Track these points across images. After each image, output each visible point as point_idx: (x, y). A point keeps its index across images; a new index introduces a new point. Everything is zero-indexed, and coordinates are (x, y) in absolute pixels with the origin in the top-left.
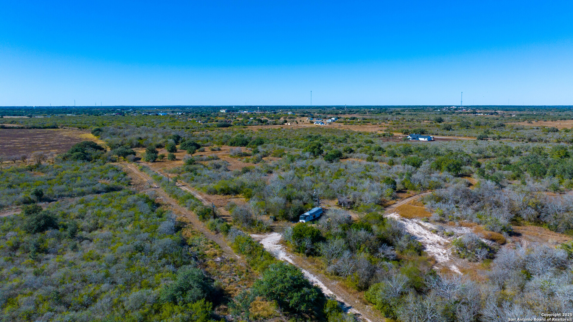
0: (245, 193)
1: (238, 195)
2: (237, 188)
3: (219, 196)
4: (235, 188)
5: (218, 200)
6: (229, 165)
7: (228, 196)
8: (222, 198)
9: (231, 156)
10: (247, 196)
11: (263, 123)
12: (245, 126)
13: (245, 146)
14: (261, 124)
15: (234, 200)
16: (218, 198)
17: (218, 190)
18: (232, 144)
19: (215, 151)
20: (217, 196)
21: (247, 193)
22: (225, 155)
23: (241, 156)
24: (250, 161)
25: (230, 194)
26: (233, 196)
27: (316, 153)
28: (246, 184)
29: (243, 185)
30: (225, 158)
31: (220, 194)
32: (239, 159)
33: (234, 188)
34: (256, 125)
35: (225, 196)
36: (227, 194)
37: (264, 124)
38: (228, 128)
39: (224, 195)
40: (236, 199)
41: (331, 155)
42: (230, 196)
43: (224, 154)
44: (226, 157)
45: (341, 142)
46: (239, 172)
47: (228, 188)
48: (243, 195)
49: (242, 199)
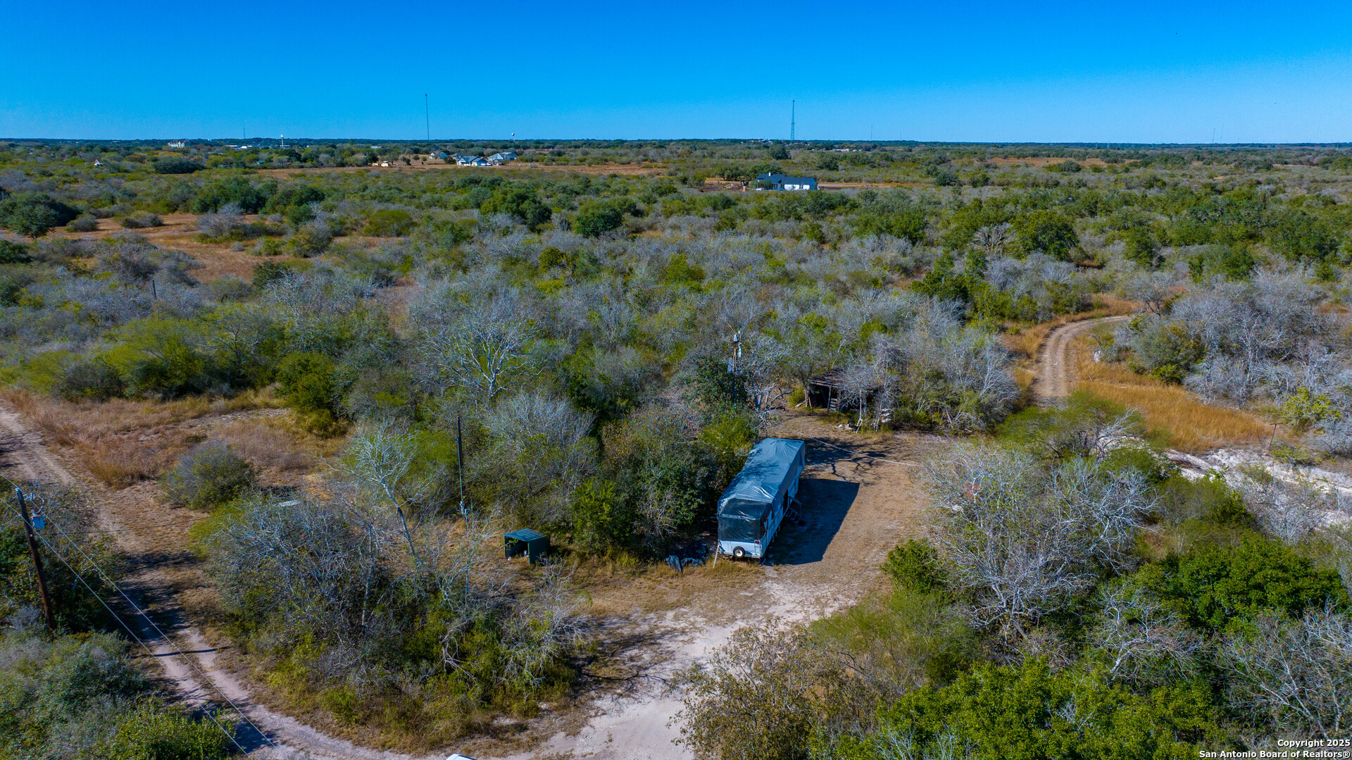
0: (289, 381)
1: (250, 393)
2: (239, 354)
3: (131, 405)
4: (230, 353)
5: (127, 429)
6: (197, 267)
7: (186, 404)
8: (152, 418)
9: (204, 238)
10: (303, 396)
11: (305, 160)
12: (247, 170)
13: (256, 212)
14: (298, 163)
15: (229, 422)
16: (130, 421)
17: (126, 376)
18: (204, 208)
19: (143, 227)
20: (121, 410)
21: (305, 380)
22: (181, 237)
23: (245, 234)
24: (282, 249)
25: (198, 392)
26: (221, 403)
27: (529, 216)
28: (287, 331)
29: (272, 340)
30: (178, 245)
31: (139, 397)
32: (236, 244)
33: (224, 361)
34: (283, 168)
35: (170, 405)
36: (181, 393)
37: (309, 164)
38: (194, 175)
39: (164, 400)
40: (241, 416)
41: (603, 217)
42: (202, 403)
43: (176, 234)
44: (182, 241)
45: (577, 193)
46: (242, 286)
47: (191, 358)
48: (280, 393)
49: (272, 414)
